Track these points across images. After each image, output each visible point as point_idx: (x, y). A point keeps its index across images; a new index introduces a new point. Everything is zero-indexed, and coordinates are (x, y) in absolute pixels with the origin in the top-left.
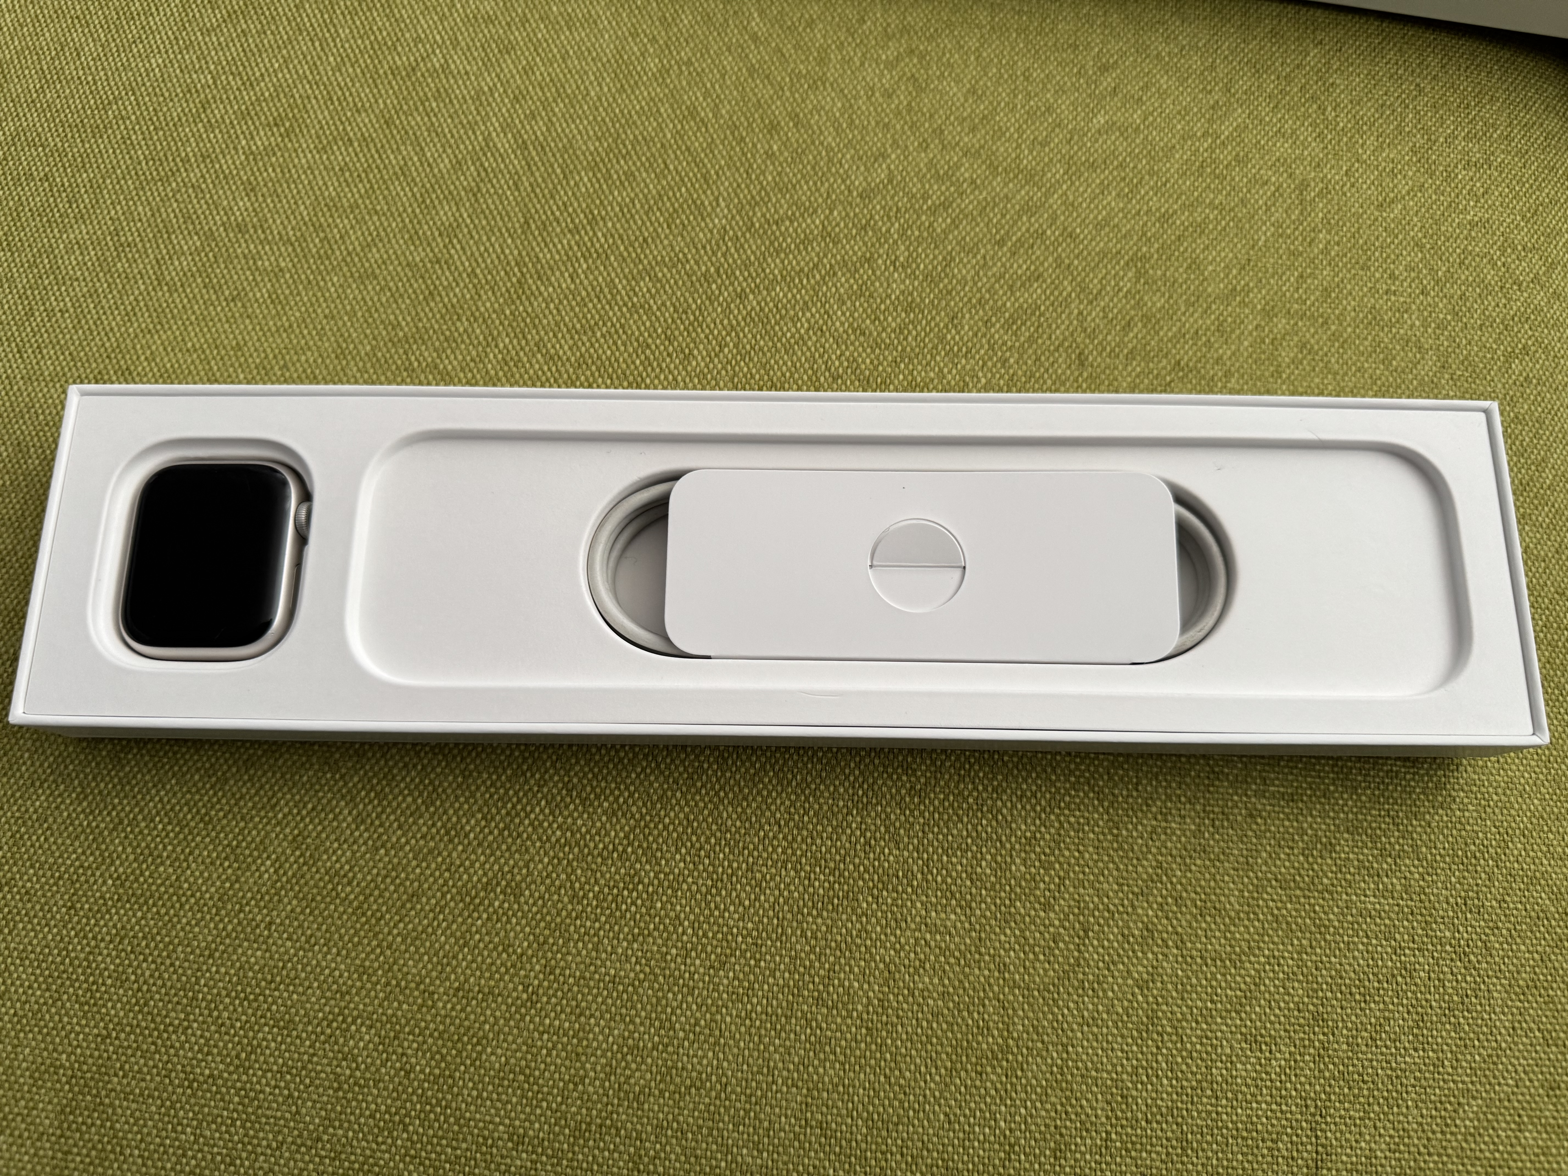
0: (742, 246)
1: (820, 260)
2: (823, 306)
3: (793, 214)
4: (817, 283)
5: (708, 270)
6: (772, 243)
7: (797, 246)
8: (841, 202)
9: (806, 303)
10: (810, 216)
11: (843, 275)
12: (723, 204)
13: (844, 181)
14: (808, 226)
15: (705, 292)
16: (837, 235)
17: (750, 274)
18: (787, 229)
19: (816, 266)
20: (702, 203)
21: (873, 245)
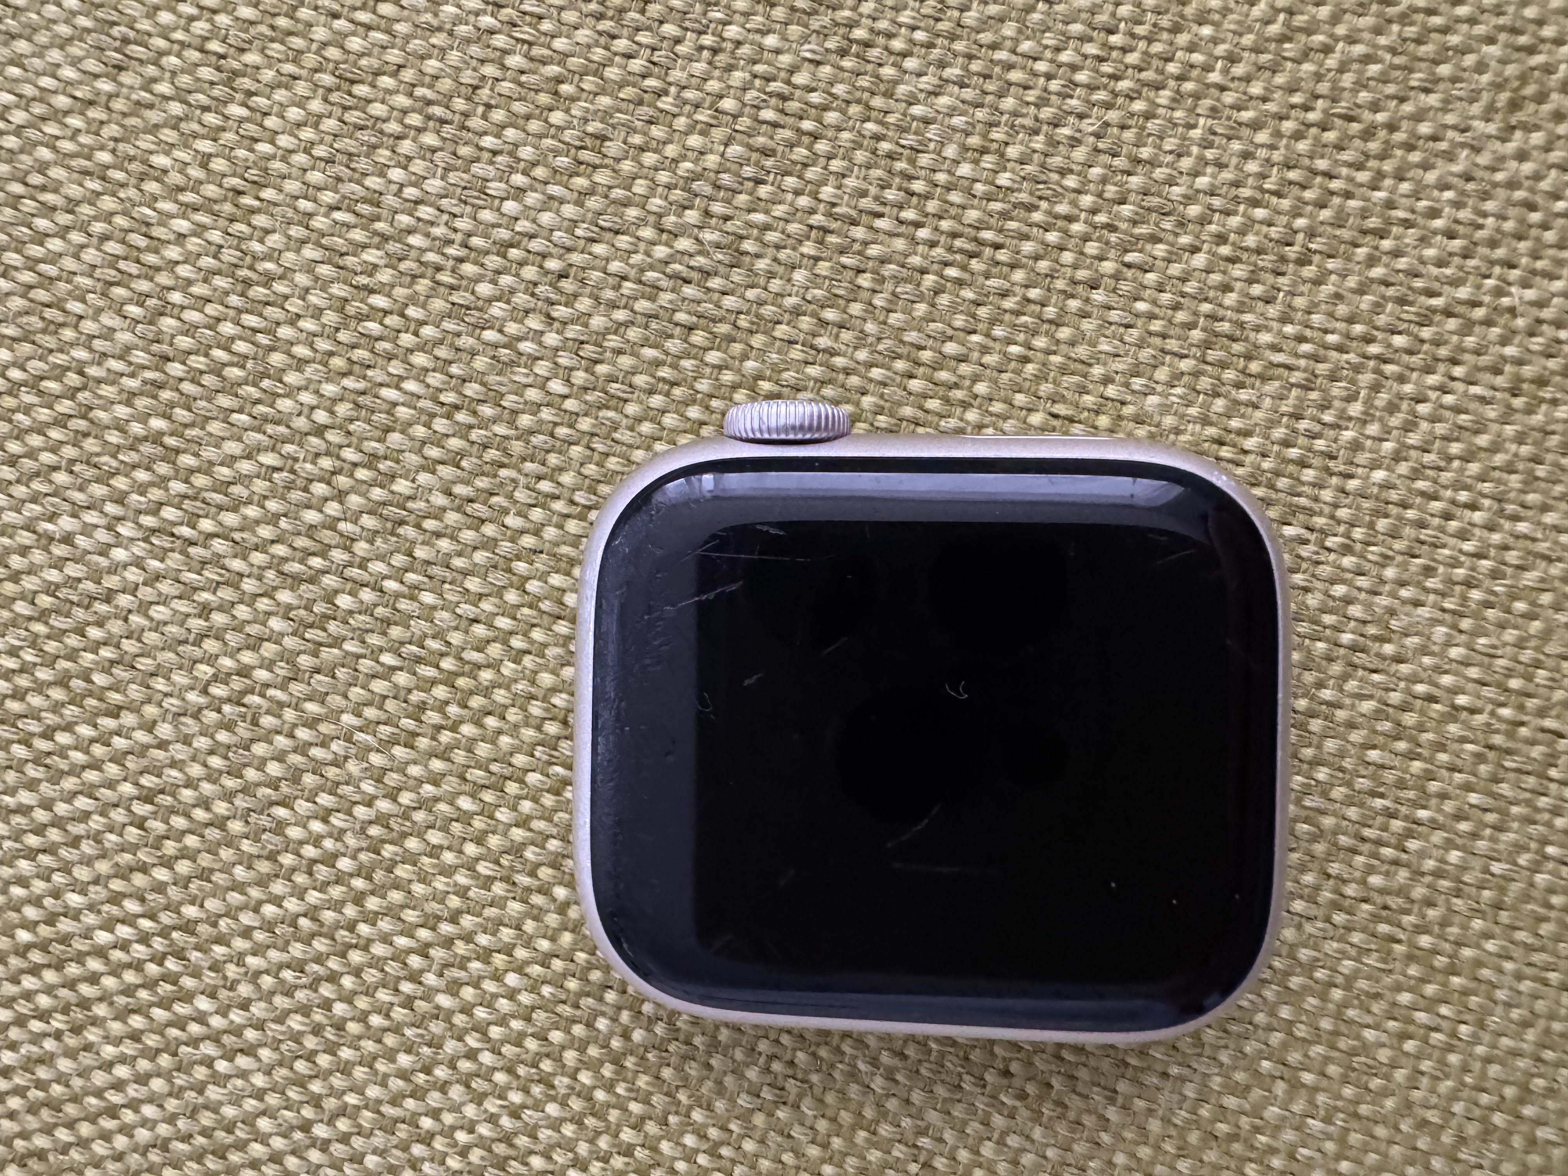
0: (223, 487)
1: (317, 238)
2: (478, 255)
3: (141, 299)
4: (392, 261)
5: (286, 612)
6: (231, 388)
7: (257, 307)
8: (128, 135)
9: (456, 311)
10: (157, 245)
11: (382, 171)
12: (66, 523)
13: (58, 115)
14: (190, 259)
15: (361, 635)
16: (238, 169)
17: (327, 478)
18: (190, 330)
19: (334, 256)
20: (51, 589)
21: (297, 57)
